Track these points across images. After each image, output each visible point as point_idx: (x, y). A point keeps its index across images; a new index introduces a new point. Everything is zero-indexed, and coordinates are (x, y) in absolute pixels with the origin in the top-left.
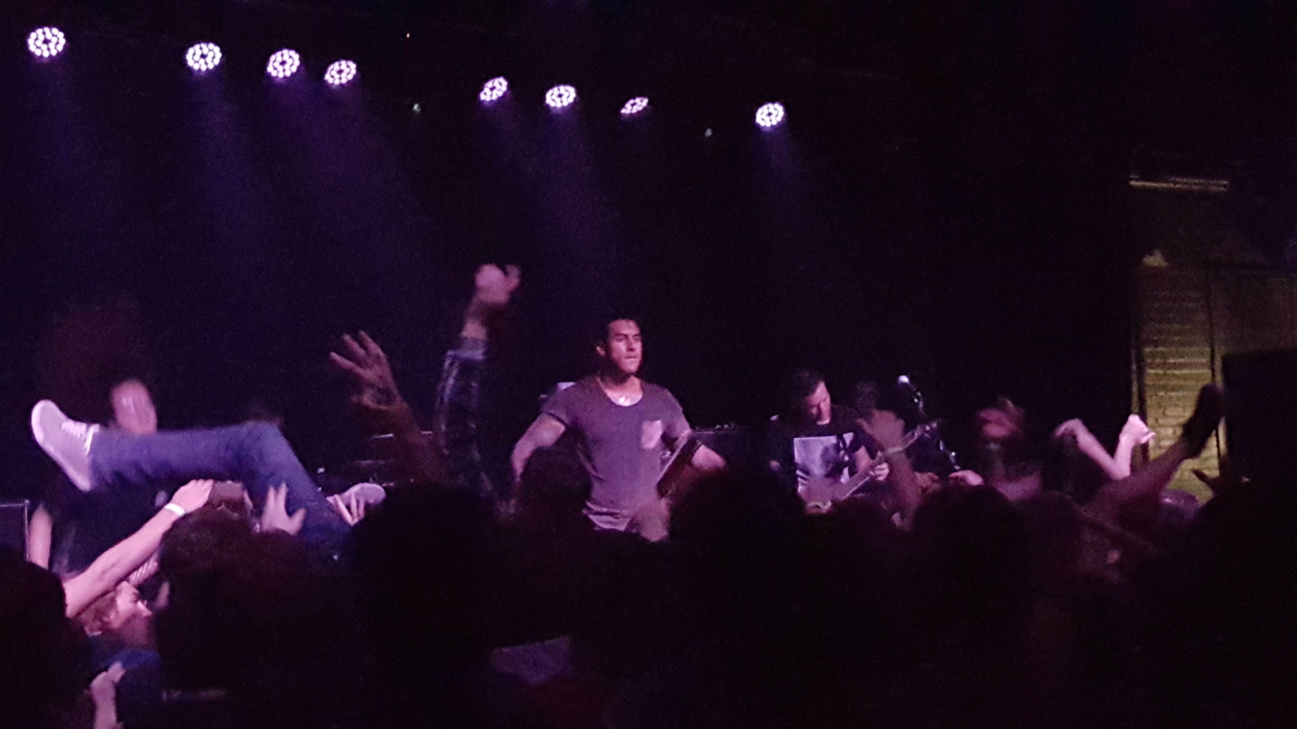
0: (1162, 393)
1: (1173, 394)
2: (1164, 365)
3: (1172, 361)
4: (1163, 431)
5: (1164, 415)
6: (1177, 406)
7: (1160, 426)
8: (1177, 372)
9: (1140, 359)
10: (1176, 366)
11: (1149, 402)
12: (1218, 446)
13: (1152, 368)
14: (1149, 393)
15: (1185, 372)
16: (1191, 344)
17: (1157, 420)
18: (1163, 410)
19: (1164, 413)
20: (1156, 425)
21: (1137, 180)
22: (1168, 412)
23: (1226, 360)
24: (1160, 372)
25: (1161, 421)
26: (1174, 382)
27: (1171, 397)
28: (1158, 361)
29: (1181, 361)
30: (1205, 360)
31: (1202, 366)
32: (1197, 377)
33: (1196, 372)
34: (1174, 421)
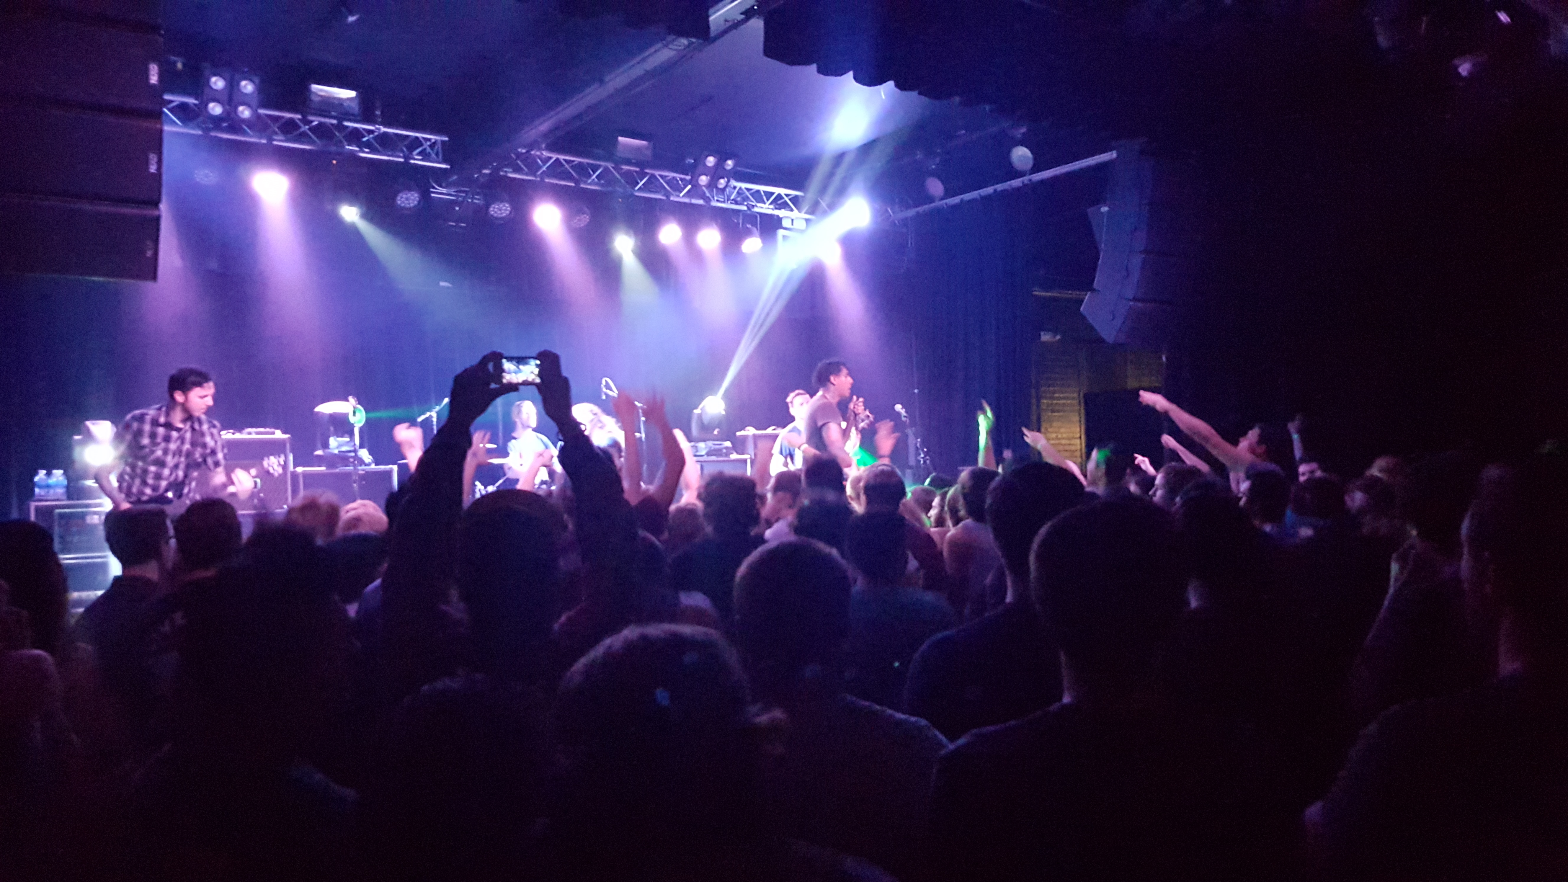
0: (1050, 414)
1: (1056, 414)
2: (1052, 398)
3: (1056, 395)
5: (1051, 427)
6: (1058, 421)
7: (1049, 432)
8: (1058, 402)
9: (1037, 394)
10: (1059, 398)
11: (1043, 419)
12: (1081, 444)
13: (1045, 399)
14: (1043, 414)
15: (1064, 402)
16: (1068, 386)
17: (1046, 429)
18: (1050, 424)
22: (1054, 425)
23: (1086, 396)
24: (1050, 402)
25: (1050, 430)
26: (1057, 408)
27: (1055, 416)
28: (1048, 395)
29: (1062, 395)
30: (1076, 395)
31: (1073, 399)
32: (1071, 405)
33: (1070, 402)
34: (1058, 430)
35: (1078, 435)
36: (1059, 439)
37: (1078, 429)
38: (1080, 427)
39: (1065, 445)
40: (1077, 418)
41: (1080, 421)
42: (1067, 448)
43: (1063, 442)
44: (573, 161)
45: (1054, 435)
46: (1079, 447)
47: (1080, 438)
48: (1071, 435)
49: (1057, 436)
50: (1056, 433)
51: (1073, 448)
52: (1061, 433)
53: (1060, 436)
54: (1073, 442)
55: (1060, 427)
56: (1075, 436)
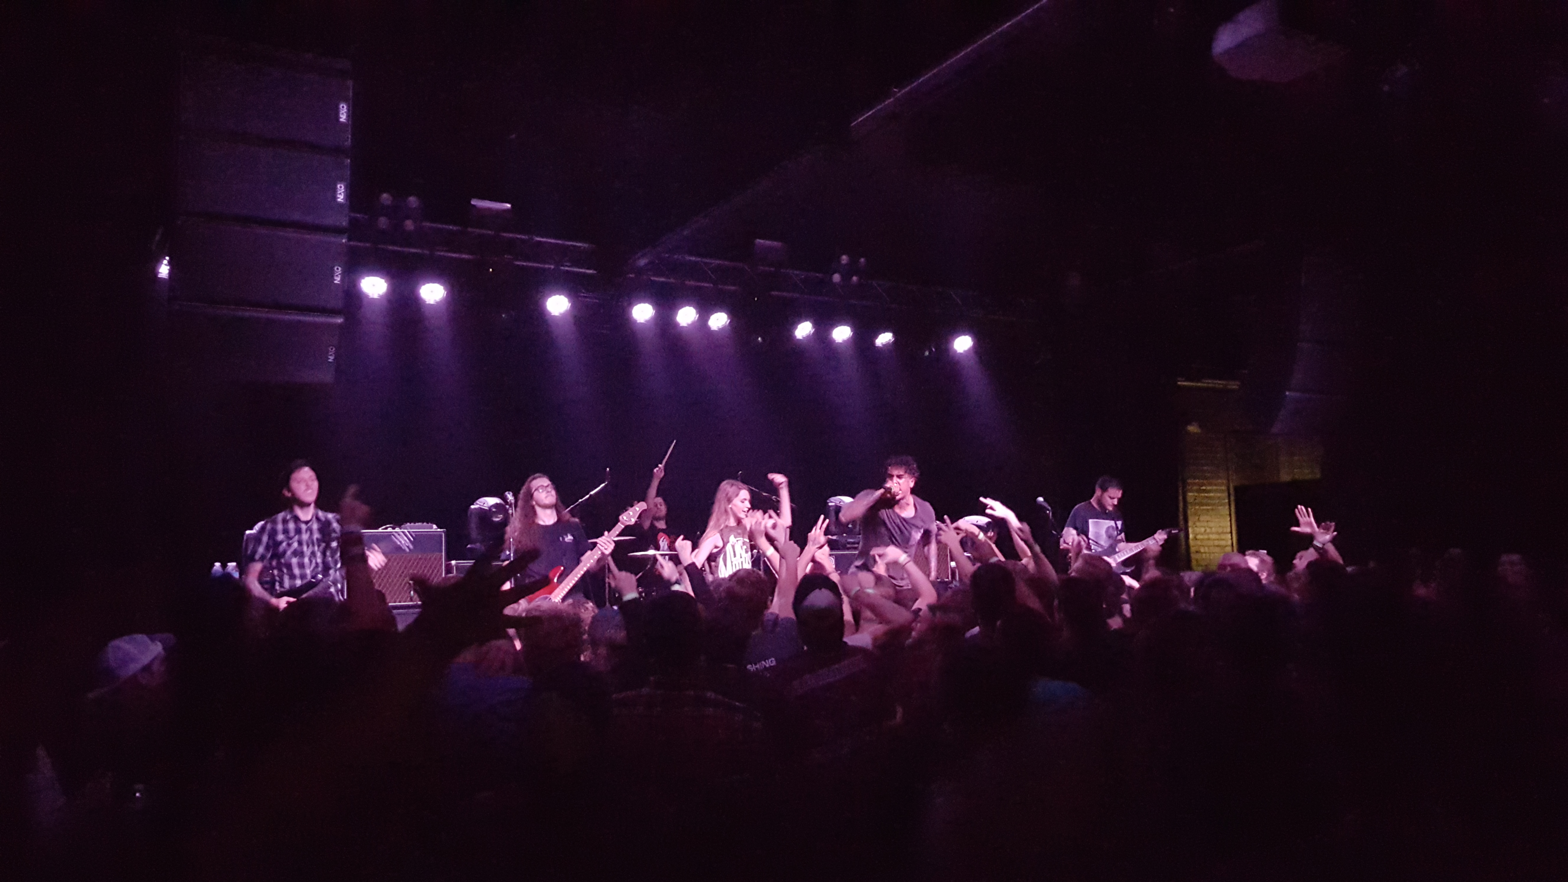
0: (1197, 507)
1: (1205, 507)
2: (1200, 491)
3: (1204, 488)
4: (1197, 530)
5: (1199, 521)
6: (1207, 515)
7: (1196, 527)
8: (1206, 495)
9: (1184, 487)
10: (1207, 491)
11: (1189, 512)
12: (1232, 539)
13: (1190, 492)
14: (1190, 507)
15: (1212, 494)
16: (1216, 478)
17: (1194, 523)
18: (1197, 518)
19: (1199, 518)
20: (1194, 526)
21: (1181, 381)
22: (1202, 518)
23: (1236, 489)
24: (1196, 494)
26: (1205, 501)
27: (1203, 509)
28: (1195, 488)
29: (1209, 488)
30: (1223, 488)
31: (1221, 491)
32: (1219, 498)
33: (1219, 495)
34: (1206, 524)
35: (1229, 530)
36: (1208, 534)
37: (1229, 524)
38: (1231, 520)
39: (1214, 540)
40: (1228, 513)
41: (1230, 515)
42: (1216, 543)
43: (1211, 536)
44: (711, 264)
45: (1203, 530)
46: (1230, 542)
47: (1231, 533)
48: (1220, 530)
49: (1205, 530)
50: (1205, 527)
51: (1223, 543)
52: (1211, 528)
53: (1208, 530)
54: (1223, 537)
55: (1208, 521)
56: (1225, 531)
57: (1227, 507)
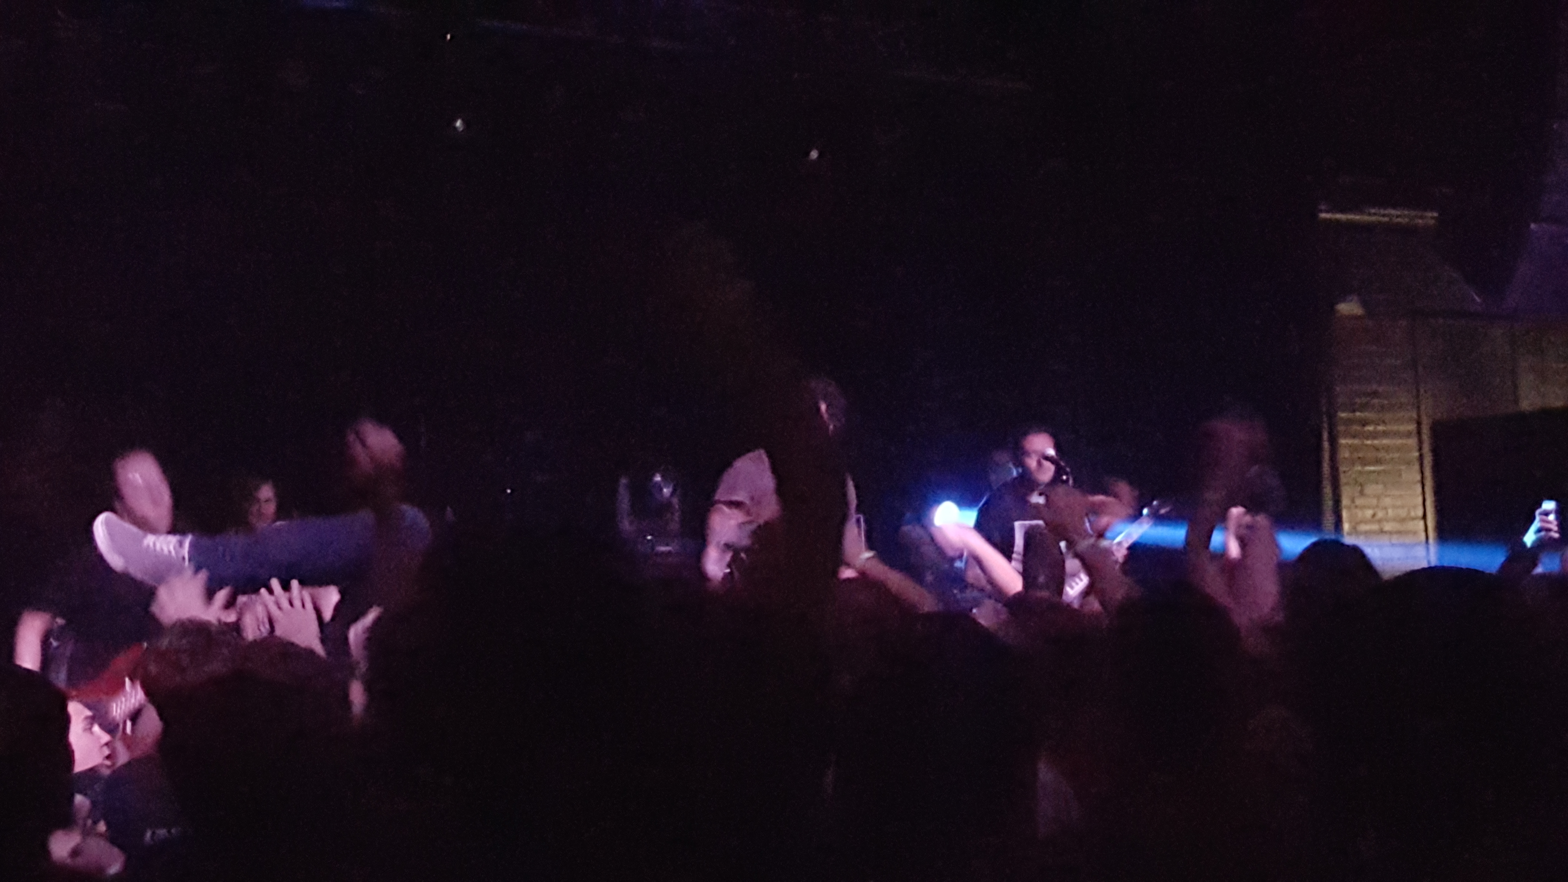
0: (1359, 468)
1: (1373, 468)
2: (1361, 434)
3: (1371, 428)
4: (1360, 514)
5: (1362, 494)
6: (1378, 483)
7: (1356, 507)
8: (1376, 442)
9: (1333, 426)
10: (1374, 435)
11: (1343, 479)
12: (1426, 527)
13: (1343, 437)
14: (1343, 467)
15: (1385, 441)
16: (1396, 409)
18: (1358, 489)
19: (1360, 492)
20: (1353, 505)
21: (1327, 212)
22: (1367, 490)
25: (1359, 502)
26: (1373, 455)
27: (1369, 473)
28: (1352, 428)
29: (1380, 428)
30: (1412, 428)
31: (1408, 435)
32: (1401, 448)
33: (1399, 442)
34: (1374, 501)
35: (1420, 513)
36: (1380, 521)
37: (1420, 499)
38: (1424, 494)
39: (1391, 533)
40: (1419, 477)
41: (1423, 482)
42: (1397, 539)
43: (1387, 527)
45: (1369, 513)
48: (1403, 513)
49: (1374, 515)
50: (1374, 508)
51: (1409, 536)
52: (1386, 508)
53: (1380, 514)
55: (1378, 497)
56: (1413, 514)
57: (1417, 467)
